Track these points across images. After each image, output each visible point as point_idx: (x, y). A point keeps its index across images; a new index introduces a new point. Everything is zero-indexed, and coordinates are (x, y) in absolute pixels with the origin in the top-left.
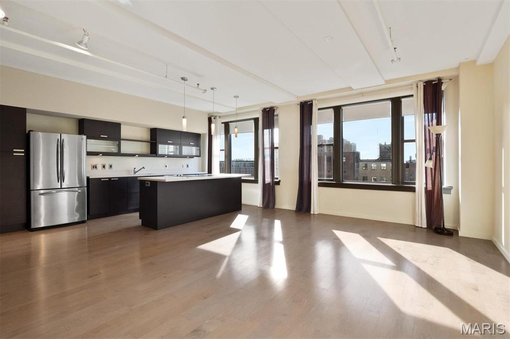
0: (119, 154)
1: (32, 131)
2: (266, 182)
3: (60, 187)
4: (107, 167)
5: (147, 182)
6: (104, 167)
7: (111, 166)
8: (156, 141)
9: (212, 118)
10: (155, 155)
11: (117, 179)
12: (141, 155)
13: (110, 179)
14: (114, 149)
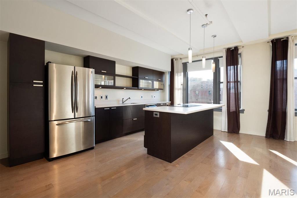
0: (114, 87)
1: (50, 62)
2: (231, 111)
3: (74, 118)
4: (104, 97)
5: (154, 113)
6: (102, 97)
7: (107, 97)
8: (138, 77)
9: (174, 60)
10: (137, 88)
11: (115, 108)
12: (127, 88)
13: (110, 108)
14: (111, 83)
